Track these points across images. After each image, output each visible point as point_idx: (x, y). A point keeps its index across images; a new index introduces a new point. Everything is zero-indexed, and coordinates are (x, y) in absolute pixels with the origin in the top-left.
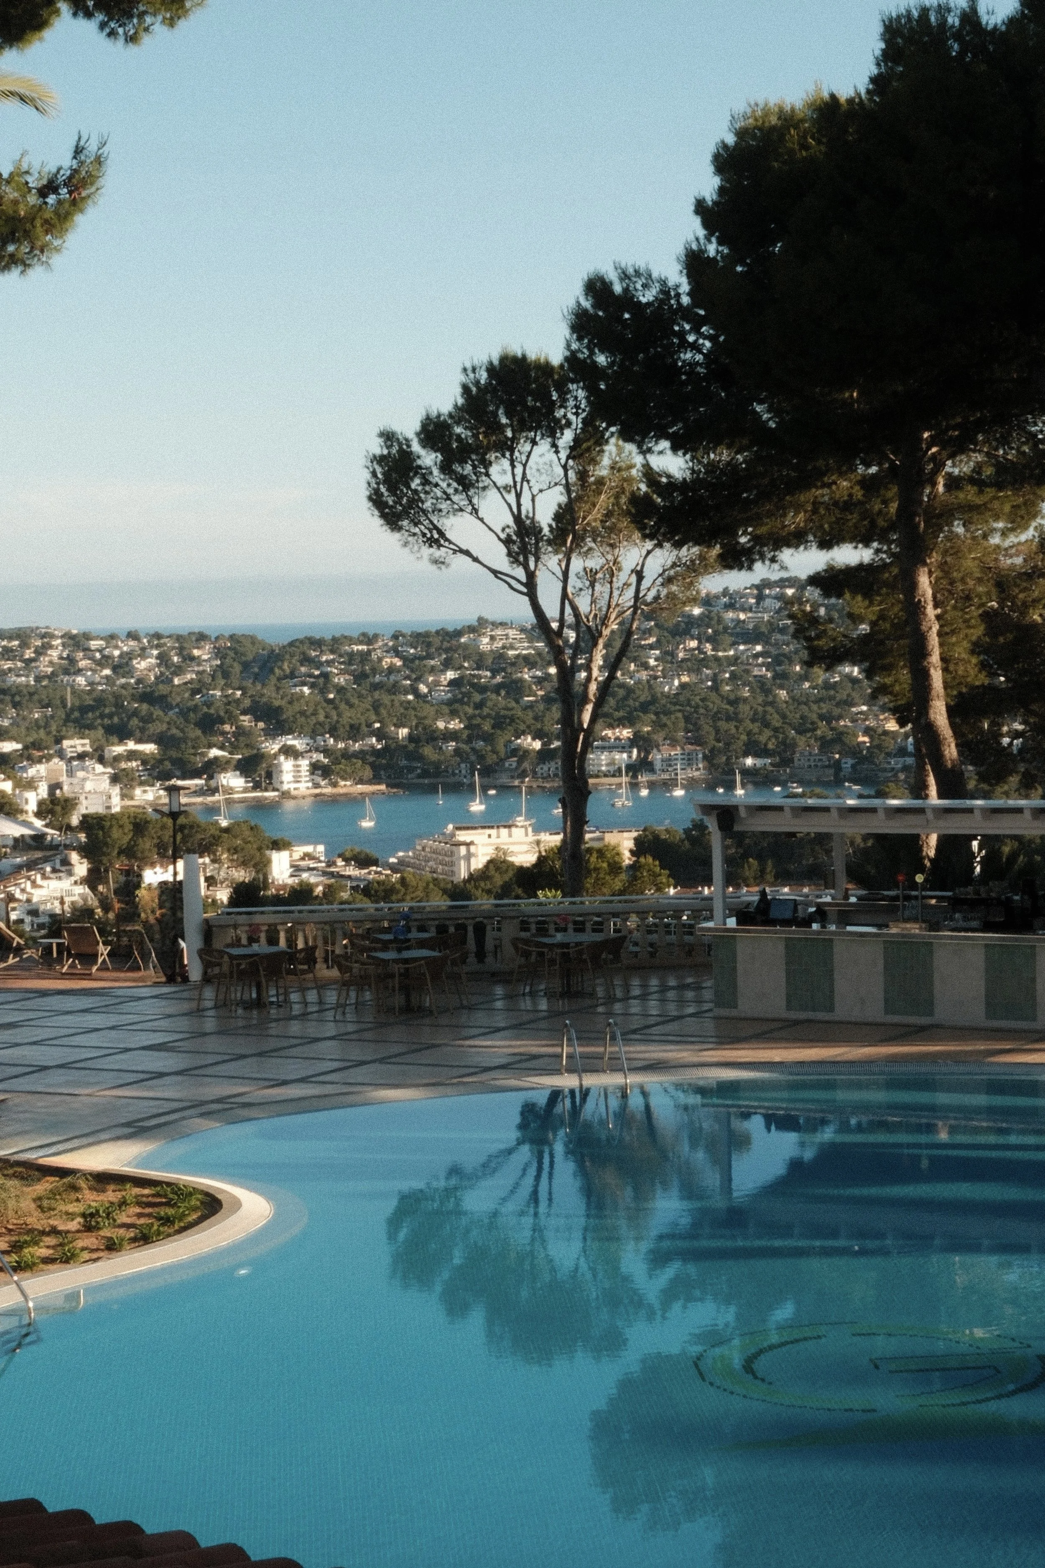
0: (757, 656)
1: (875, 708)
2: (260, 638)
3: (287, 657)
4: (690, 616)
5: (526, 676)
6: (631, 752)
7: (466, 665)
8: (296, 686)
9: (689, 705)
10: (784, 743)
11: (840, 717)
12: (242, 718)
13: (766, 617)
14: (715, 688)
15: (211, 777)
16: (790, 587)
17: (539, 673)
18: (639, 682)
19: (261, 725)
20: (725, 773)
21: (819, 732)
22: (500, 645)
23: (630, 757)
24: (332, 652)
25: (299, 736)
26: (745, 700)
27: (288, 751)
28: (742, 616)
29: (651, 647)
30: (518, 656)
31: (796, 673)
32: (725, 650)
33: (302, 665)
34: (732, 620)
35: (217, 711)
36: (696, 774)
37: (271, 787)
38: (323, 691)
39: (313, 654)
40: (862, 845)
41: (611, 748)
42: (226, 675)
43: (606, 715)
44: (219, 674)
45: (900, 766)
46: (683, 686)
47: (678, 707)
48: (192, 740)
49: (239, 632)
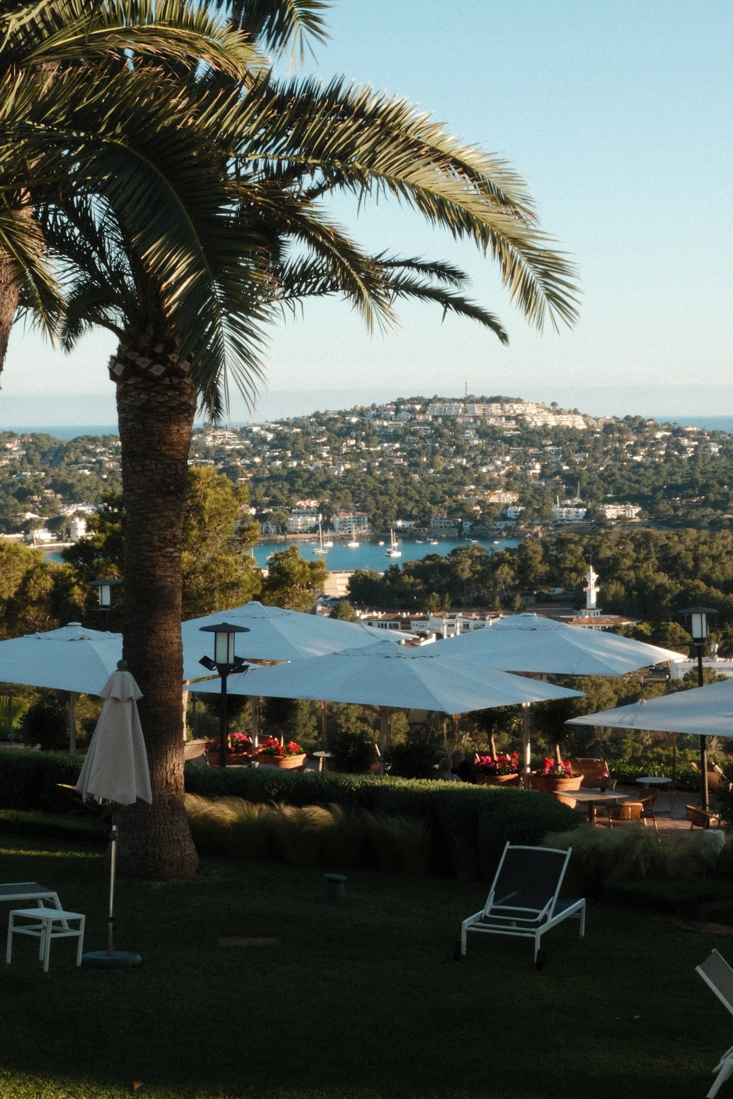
0: (396, 451)
1: (480, 487)
2: (52, 436)
3: (73, 449)
4: (350, 423)
5: (239, 464)
6: (318, 517)
7: (197, 455)
8: (79, 469)
9: (353, 484)
10: (423, 510)
11: (458, 493)
12: (46, 491)
13: (402, 424)
14: (370, 472)
15: (27, 532)
16: (418, 404)
17: (247, 462)
18: (317, 468)
19: (59, 496)
20: (383, 531)
21: (446, 503)
22: (220, 442)
23: (317, 520)
24: (104, 446)
25: (86, 504)
26: (392, 481)
27: (79, 514)
28: (386, 424)
29: (324, 444)
30: (233, 450)
31: (424, 463)
32: (374, 447)
33: (83, 455)
34: (379, 426)
35: (28, 486)
36: (364, 531)
37: (69, 540)
38: (99, 473)
39: (91, 447)
40: (512, 584)
41: (304, 514)
42: (30, 462)
43: (298, 491)
44: (25, 461)
45: (503, 527)
46: (347, 471)
47: (346, 486)
48: (12, 506)
49: (37, 432)
